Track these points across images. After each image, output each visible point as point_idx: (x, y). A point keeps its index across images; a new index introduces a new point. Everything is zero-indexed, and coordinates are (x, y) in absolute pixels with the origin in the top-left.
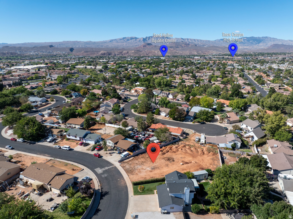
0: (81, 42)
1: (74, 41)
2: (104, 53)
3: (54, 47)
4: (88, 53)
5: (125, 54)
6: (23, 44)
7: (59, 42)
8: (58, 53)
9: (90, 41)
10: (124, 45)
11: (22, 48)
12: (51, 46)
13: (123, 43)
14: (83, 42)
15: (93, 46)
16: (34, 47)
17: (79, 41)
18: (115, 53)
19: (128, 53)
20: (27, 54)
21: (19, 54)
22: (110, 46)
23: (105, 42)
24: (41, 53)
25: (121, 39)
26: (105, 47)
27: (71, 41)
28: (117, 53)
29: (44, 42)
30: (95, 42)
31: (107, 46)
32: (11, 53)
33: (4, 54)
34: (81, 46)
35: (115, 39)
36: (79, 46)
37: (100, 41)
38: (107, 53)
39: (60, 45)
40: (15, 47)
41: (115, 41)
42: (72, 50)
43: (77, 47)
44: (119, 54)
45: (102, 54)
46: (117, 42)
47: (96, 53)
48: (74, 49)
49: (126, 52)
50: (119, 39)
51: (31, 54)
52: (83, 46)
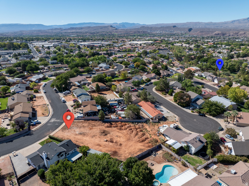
0: (202, 23)
1: (196, 22)
2: (219, 33)
3: (176, 27)
4: (203, 33)
5: (240, 35)
6: (155, 25)
7: (183, 23)
8: (178, 32)
9: (211, 22)
10: (246, 25)
11: (153, 28)
12: (174, 26)
13: (246, 24)
14: (204, 23)
15: (213, 27)
16: (161, 27)
17: (201, 22)
18: (229, 34)
19: (245, 33)
20: (154, 33)
21: (148, 33)
22: (230, 27)
23: (226, 23)
24: (164, 32)
25: (244, 19)
26: (224, 27)
27: (193, 22)
28: (232, 34)
29: (171, 23)
30: (215, 23)
31: (227, 26)
32: (144, 32)
33: (139, 32)
34: (201, 27)
35: (238, 20)
36: (199, 27)
37: (221, 22)
38: (222, 33)
39: (183, 25)
40: (148, 27)
41: (237, 21)
42: (190, 30)
43: (197, 27)
44: (234, 35)
45: (216, 34)
46: (240, 23)
47: (211, 33)
48: (192, 29)
49: (243, 33)
50: (242, 19)
51: (158, 32)
52: (203, 27)
